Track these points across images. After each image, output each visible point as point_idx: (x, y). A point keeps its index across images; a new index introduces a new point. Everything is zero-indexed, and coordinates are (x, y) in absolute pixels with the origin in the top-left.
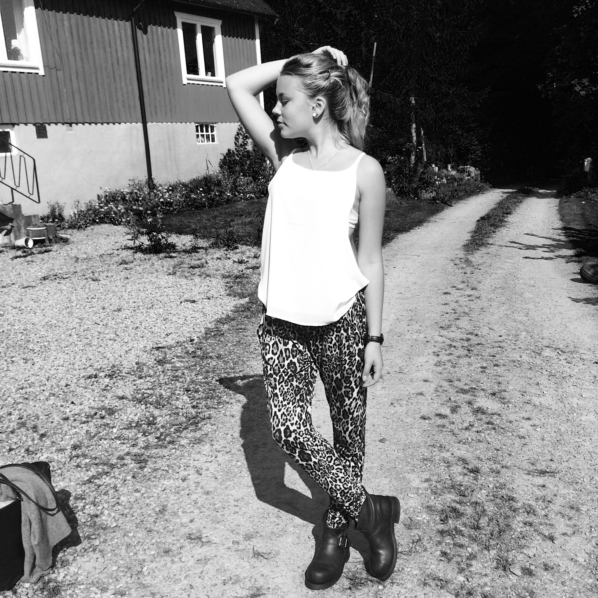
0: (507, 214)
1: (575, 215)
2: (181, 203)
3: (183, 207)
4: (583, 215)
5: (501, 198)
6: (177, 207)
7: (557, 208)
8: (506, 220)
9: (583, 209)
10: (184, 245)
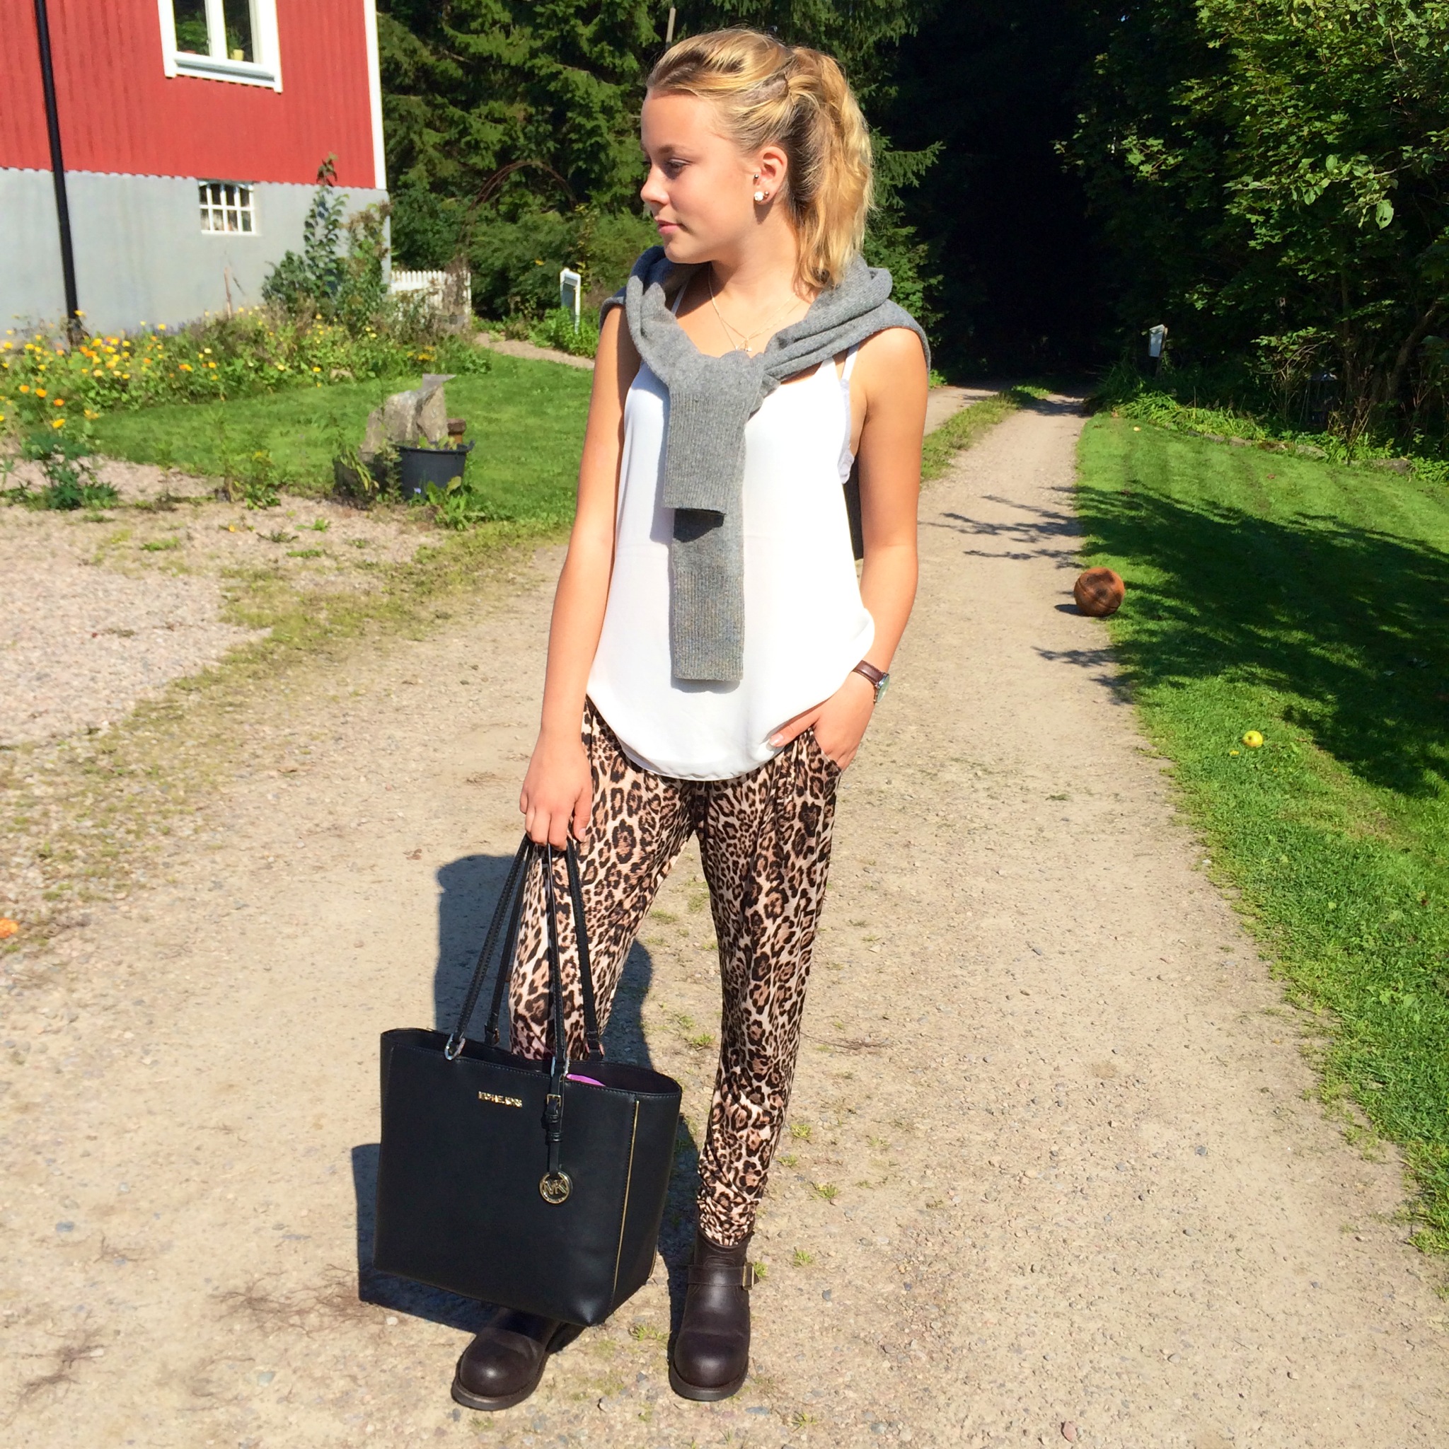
0: (959, 448)
1: (1112, 456)
2: (152, 384)
3: (157, 393)
4: (1126, 458)
5: (955, 411)
6: (141, 393)
7: (1076, 439)
8: (952, 461)
9: (1132, 444)
10: (142, 491)
